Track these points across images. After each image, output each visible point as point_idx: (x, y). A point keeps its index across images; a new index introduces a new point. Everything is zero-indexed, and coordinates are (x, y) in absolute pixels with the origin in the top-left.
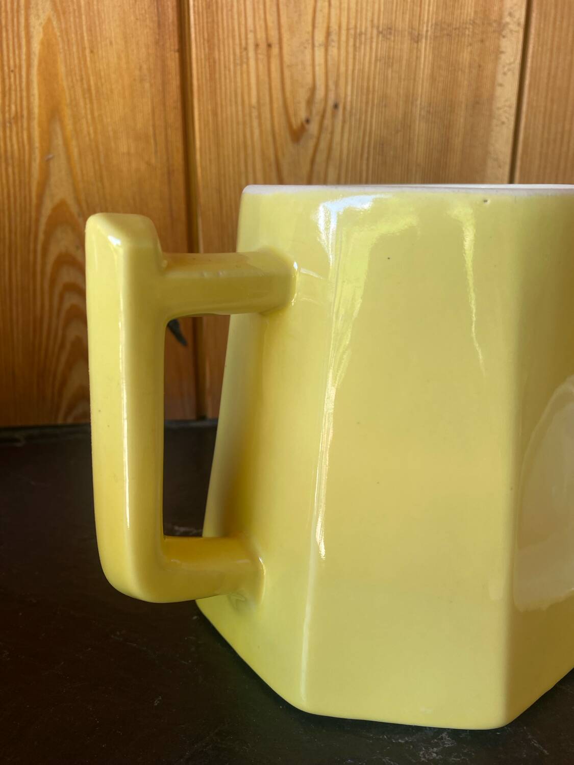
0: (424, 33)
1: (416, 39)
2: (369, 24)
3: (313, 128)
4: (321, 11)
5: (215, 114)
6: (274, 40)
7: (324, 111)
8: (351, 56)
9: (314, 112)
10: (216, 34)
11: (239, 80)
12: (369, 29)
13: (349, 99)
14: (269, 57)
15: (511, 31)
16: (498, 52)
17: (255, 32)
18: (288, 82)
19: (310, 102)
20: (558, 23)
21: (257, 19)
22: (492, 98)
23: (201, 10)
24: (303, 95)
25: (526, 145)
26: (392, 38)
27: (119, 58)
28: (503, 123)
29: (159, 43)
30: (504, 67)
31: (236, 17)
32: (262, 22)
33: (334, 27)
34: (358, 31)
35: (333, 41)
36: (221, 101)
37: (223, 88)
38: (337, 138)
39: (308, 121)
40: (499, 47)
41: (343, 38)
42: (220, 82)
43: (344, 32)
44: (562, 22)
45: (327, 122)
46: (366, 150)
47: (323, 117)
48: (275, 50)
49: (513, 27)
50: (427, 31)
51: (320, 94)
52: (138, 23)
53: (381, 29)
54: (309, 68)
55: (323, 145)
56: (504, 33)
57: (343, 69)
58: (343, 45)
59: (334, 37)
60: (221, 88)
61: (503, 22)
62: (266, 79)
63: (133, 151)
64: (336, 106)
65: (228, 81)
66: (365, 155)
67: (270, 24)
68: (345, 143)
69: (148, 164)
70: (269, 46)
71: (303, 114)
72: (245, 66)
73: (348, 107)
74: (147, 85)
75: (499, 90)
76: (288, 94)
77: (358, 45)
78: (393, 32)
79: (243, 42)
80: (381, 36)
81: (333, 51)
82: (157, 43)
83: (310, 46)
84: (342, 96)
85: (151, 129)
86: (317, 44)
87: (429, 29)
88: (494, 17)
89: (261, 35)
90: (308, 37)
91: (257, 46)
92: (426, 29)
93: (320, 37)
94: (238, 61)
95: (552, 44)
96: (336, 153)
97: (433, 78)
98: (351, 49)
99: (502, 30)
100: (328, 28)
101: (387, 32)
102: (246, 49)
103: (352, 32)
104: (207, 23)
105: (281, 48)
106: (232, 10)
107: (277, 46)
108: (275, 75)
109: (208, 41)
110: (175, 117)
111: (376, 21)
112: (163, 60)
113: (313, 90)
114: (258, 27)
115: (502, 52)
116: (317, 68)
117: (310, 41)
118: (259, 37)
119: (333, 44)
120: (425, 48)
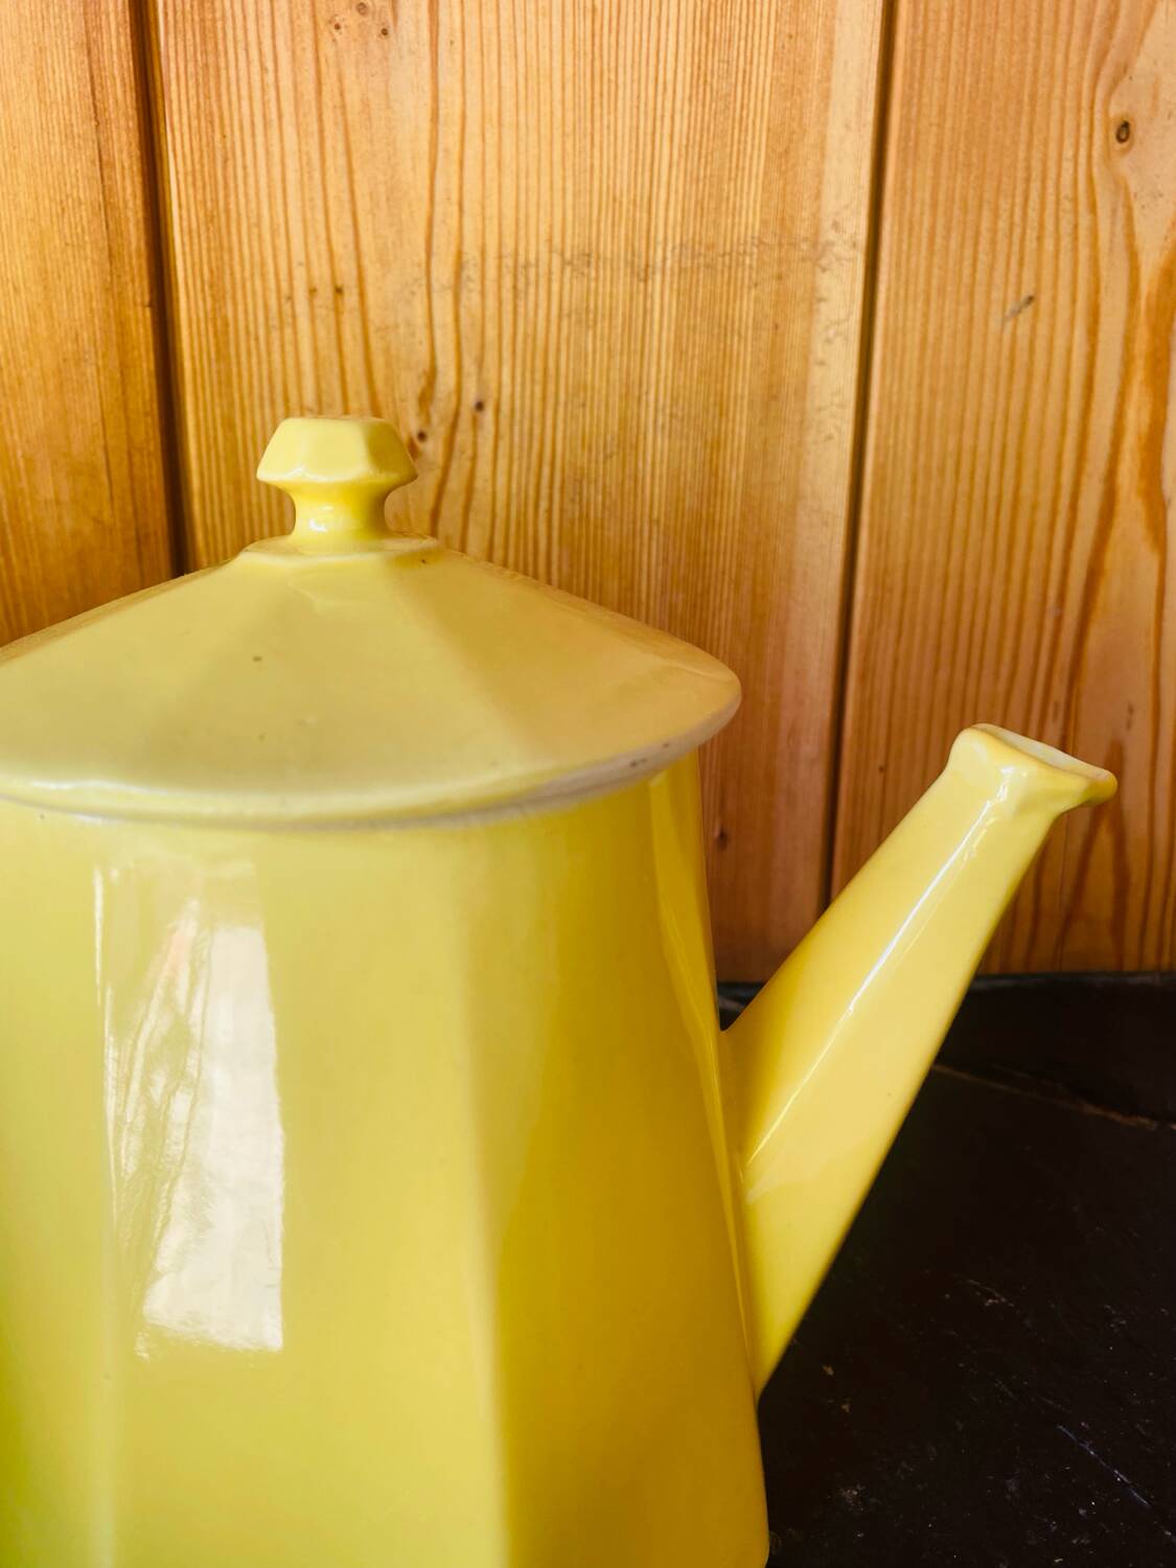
0: (659, 264)
1: (642, 275)
2: (544, 249)
3: (433, 448)
4: (444, 222)
5: (229, 425)
6: (349, 281)
7: (457, 414)
8: (508, 307)
9: (435, 419)
10: (228, 271)
11: (276, 357)
12: (544, 256)
13: (506, 391)
14: (337, 311)
15: (839, 259)
16: (814, 299)
17: (308, 265)
18: (379, 361)
19: (425, 399)
20: (939, 240)
21: (311, 240)
22: (802, 390)
23: (194, 226)
24: (410, 385)
25: (880, 480)
26: (593, 273)
27: (32, 317)
28: (830, 437)
29: (112, 289)
30: (827, 328)
31: (267, 236)
32: (323, 247)
33: (471, 252)
34: (522, 259)
35: (469, 279)
36: (241, 398)
37: (245, 374)
38: (484, 469)
39: (422, 436)
40: (814, 289)
41: (491, 273)
42: (239, 363)
43: (491, 263)
44: (947, 237)
45: (463, 437)
46: (544, 492)
47: (454, 426)
48: (351, 299)
49: (841, 249)
50: (664, 259)
51: (446, 380)
52: (70, 252)
53: (568, 255)
54: (422, 334)
55: (455, 484)
56: (824, 262)
57: (491, 333)
58: (491, 286)
59: (471, 272)
60: (240, 375)
61: (822, 239)
62: (334, 355)
63: (65, 497)
64: (480, 406)
65: (254, 360)
66: (544, 504)
67: (338, 249)
68: (501, 479)
69: (97, 521)
70: (339, 291)
71: (412, 424)
72: (288, 331)
73: (505, 408)
74: (90, 371)
75: (817, 373)
76: (380, 384)
77: (521, 285)
78: (593, 260)
79: (284, 285)
80: (568, 269)
81: (471, 299)
82: (108, 290)
83: (424, 289)
84: (493, 385)
85: (100, 454)
86: (436, 285)
87: (669, 254)
88: (802, 229)
89: (321, 271)
90: (420, 273)
91: (312, 291)
92: (663, 255)
93: (443, 272)
94: (275, 322)
95: (928, 282)
96: (481, 500)
97: (680, 351)
98: (507, 295)
99: (819, 259)
100: (460, 254)
101: (585, 259)
102: (290, 298)
103: (509, 262)
104: (209, 250)
105: (362, 295)
106: (258, 225)
107: (355, 291)
108: (353, 349)
109: (211, 286)
110: (147, 432)
111: (557, 240)
112: (122, 325)
113: (432, 375)
114: (314, 256)
115: (820, 300)
116: (438, 334)
117: (424, 281)
118: (316, 273)
119: (471, 285)
120: (662, 293)
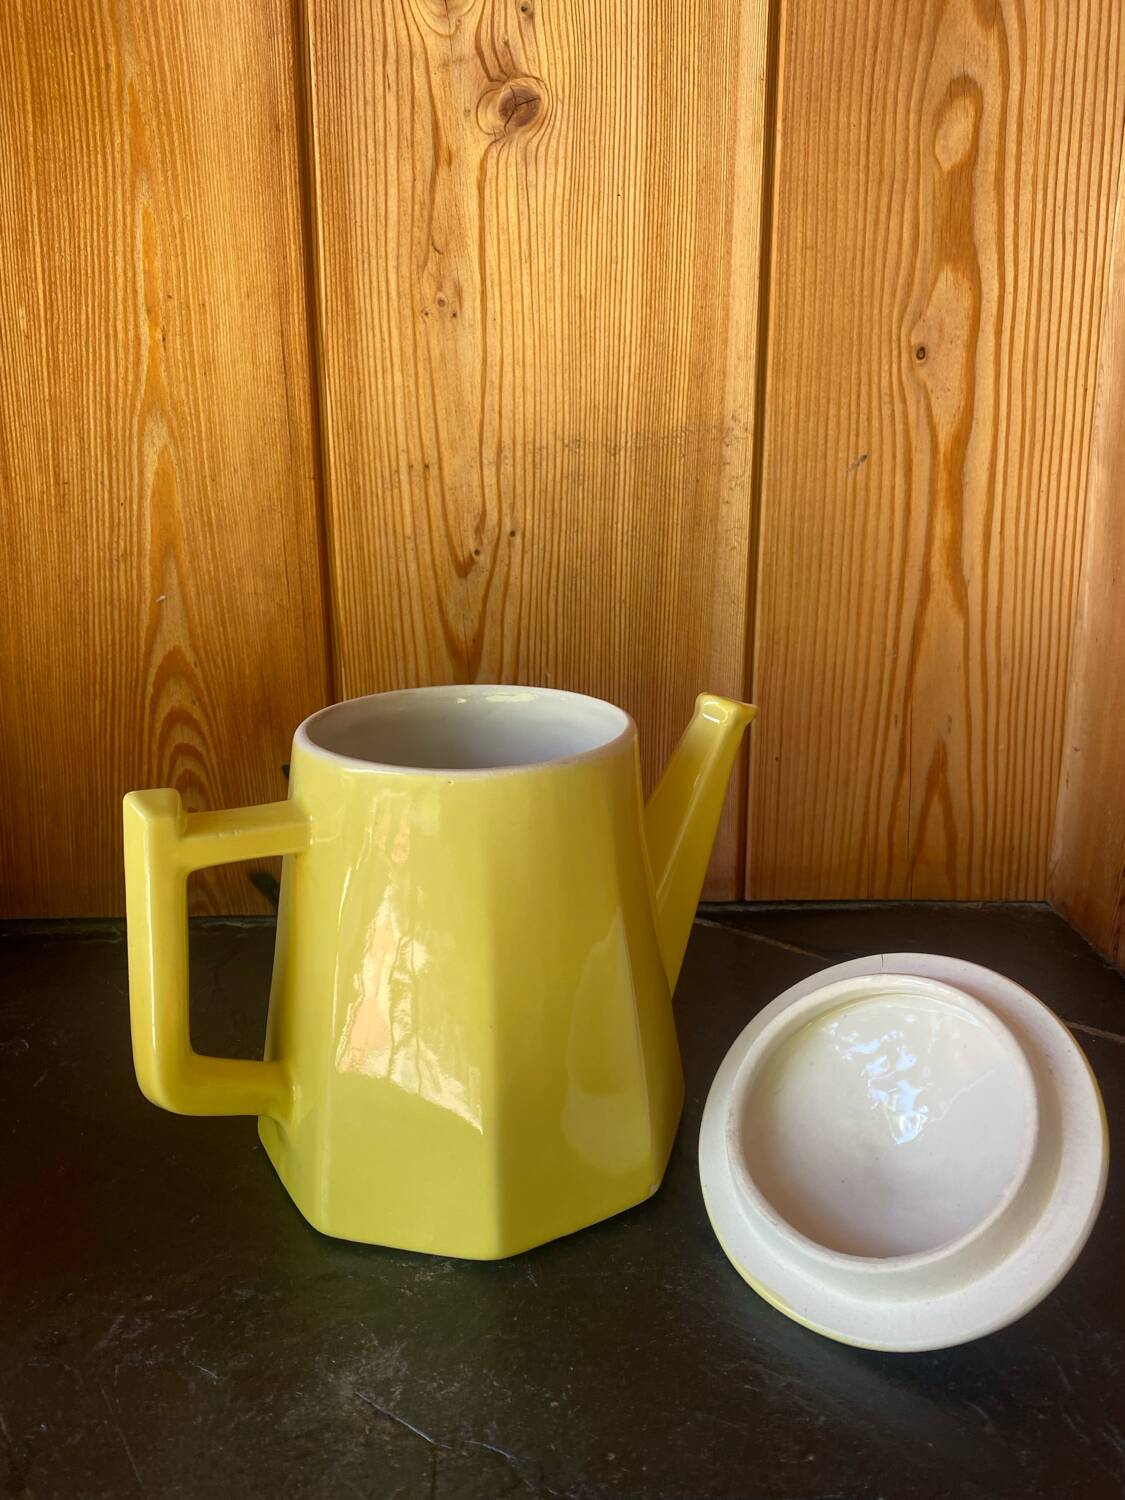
0: (623, 444)
1: (613, 452)
2: (551, 437)
3: (484, 560)
4: (490, 424)
5: (360, 548)
6: (432, 458)
7: (498, 539)
8: (529, 474)
9: (485, 541)
10: (360, 457)
11: (389, 507)
12: (551, 442)
13: (529, 524)
14: (426, 479)
15: (736, 438)
16: (721, 463)
17: (408, 451)
18: (451, 508)
19: (479, 530)
20: (801, 424)
21: (410, 437)
22: (715, 519)
23: (341, 431)
24: (470, 522)
25: (768, 575)
26: (582, 452)
27: (245, 487)
28: (734, 548)
29: (292, 470)
30: (730, 481)
31: (384, 436)
32: (417, 441)
33: (507, 440)
34: (538, 445)
35: (506, 457)
36: (368, 534)
37: (370, 518)
38: (515, 571)
39: (477, 552)
40: (721, 456)
41: (519, 453)
42: (366, 511)
43: (519, 448)
44: (807, 420)
45: (503, 551)
46: (553, 584)
47: (497, 546)
48: (434, 471)
49: (738, 432)
50: (626, 442)
51: (492, 518)
52: (267, 447)
53: (566, 442)
54: (477, 491)
55: (498, 580)
56: (727, 440)
57: (519, 489)
58: (519, 462)
59: (507, 453)
60: (367, 518)
61: (725, 426)
62: (424, 506)
63: (260, 591)
64: (513, 534)
65: (375, 509)
66: (553, 592)
67: (426, 442)
68: (526, 577)
69: (281, 606)
70: (426, 466)
71: (472, 546)
72: (396, 491)
73: (528, 534)
74: (278, 516)
75: (724, 509)
76: (451, 522)
77: (537, 460)
78: (582, 444)
79: (394, 464)
80: (567, 450)
81: (506, 468)
82: (289, 469)
83: (478, 464)
84: (521, 520)
85: (282, 564)
86: (485, 461)
87: (629, 438)
88: (713, 421)
89: (416, 455)
90: (476, 454)
91: (411, 467)
92: (626, 440)
93: (489, 454)
94: (387, 485)
95: (796, 450)
96: (514, 590)
97: (636, 498)
98: (529, 467)
99: (724, 438)
100: (500, 442)
101: (576, 443)
102: (398, 471)
103: (530, 446)
104: (349, 444)
105: (441, 468)
106: (379, 429)
107: (436, 467)
108: (436, 502)
109: (350, 466)
110: (311, 553)
111: (559, 433)
112: (297, 489)
113: (483, 515)
114: (411, 446)
115: (724, 464)
116: (487, 490)
117: (478, 459)
118: (413, 457)
119: (507, 461)
120: (625, 463)
